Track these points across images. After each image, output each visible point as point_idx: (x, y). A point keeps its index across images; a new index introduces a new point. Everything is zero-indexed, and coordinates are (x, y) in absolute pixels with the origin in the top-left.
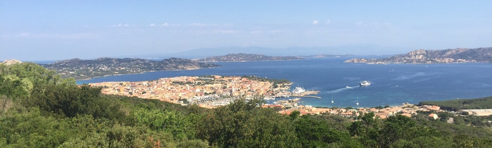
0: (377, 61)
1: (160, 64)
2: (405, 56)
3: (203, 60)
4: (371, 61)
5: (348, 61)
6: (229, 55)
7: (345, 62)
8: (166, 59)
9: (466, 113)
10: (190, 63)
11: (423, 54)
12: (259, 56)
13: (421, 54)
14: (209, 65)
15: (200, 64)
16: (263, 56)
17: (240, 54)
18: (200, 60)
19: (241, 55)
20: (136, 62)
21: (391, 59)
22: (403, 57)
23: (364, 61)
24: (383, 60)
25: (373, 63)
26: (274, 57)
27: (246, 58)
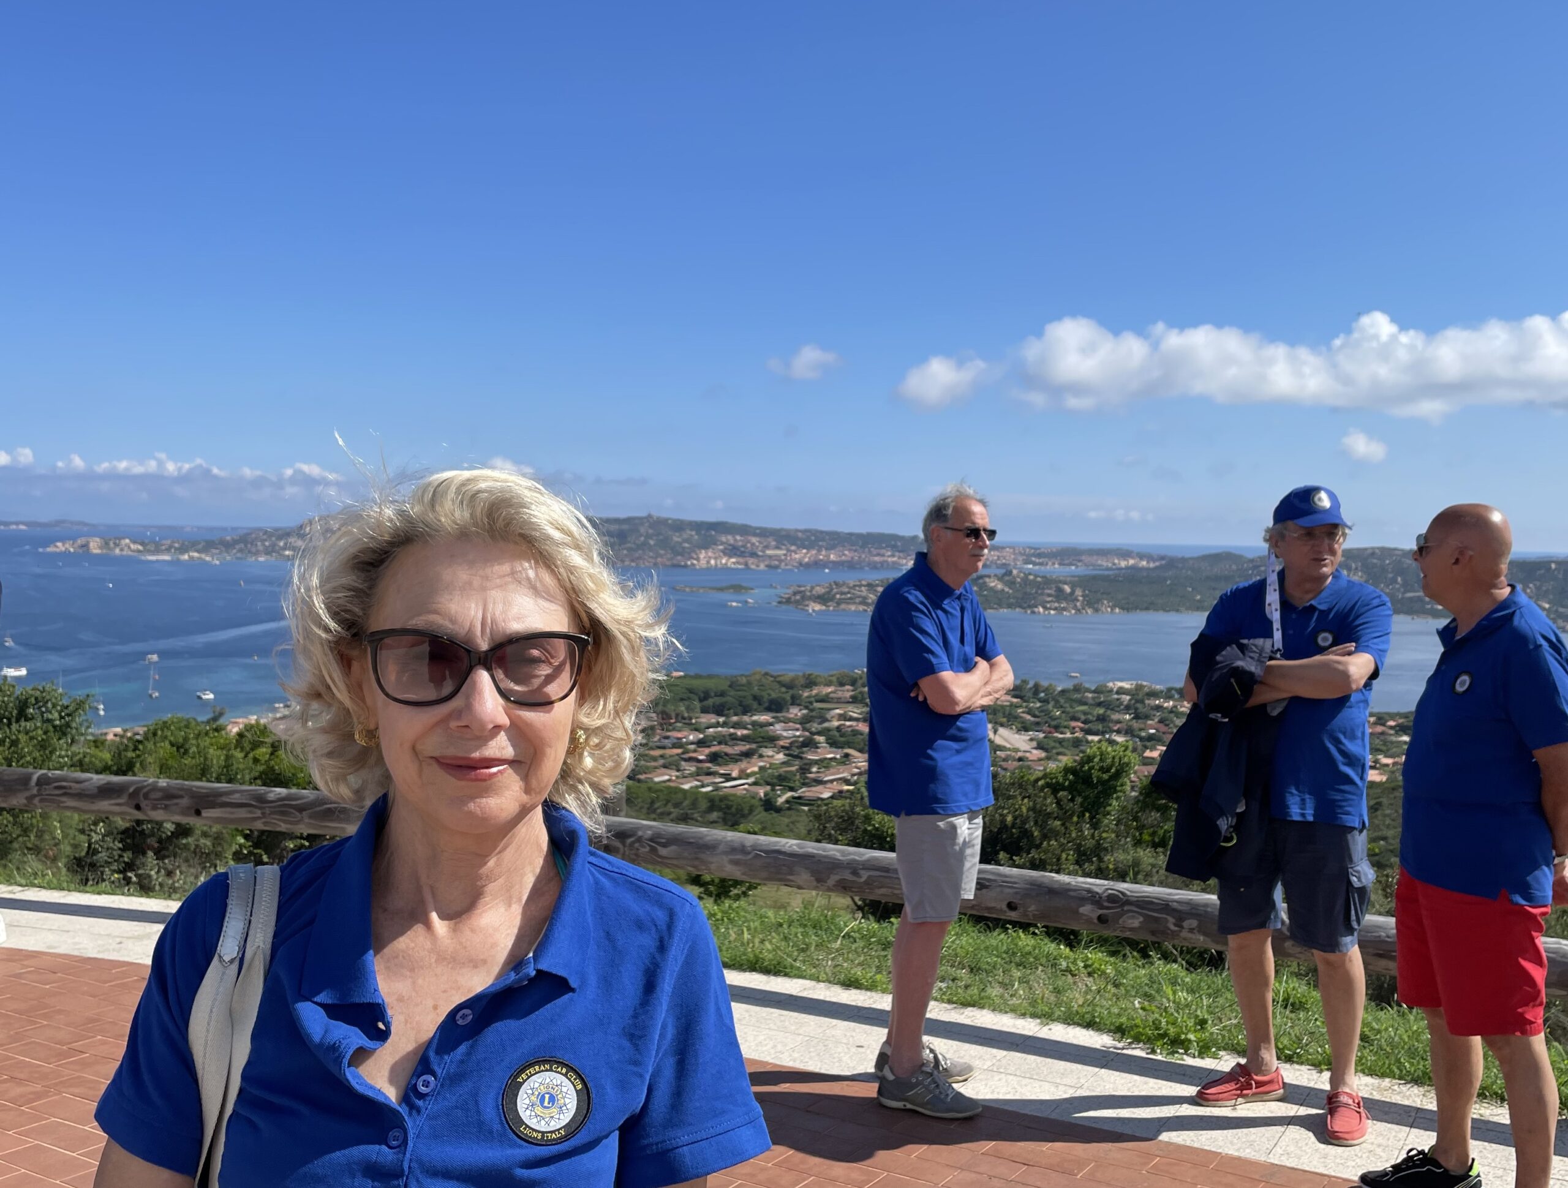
0: (183, 550)
2: (286, 535)
4: (157, 551)
5: (60, 547)
7: (50, 549)
21: (235, 542)
22: (280, 538)
23: (128, 547)
24: (208, 546)
25: (167, 558)
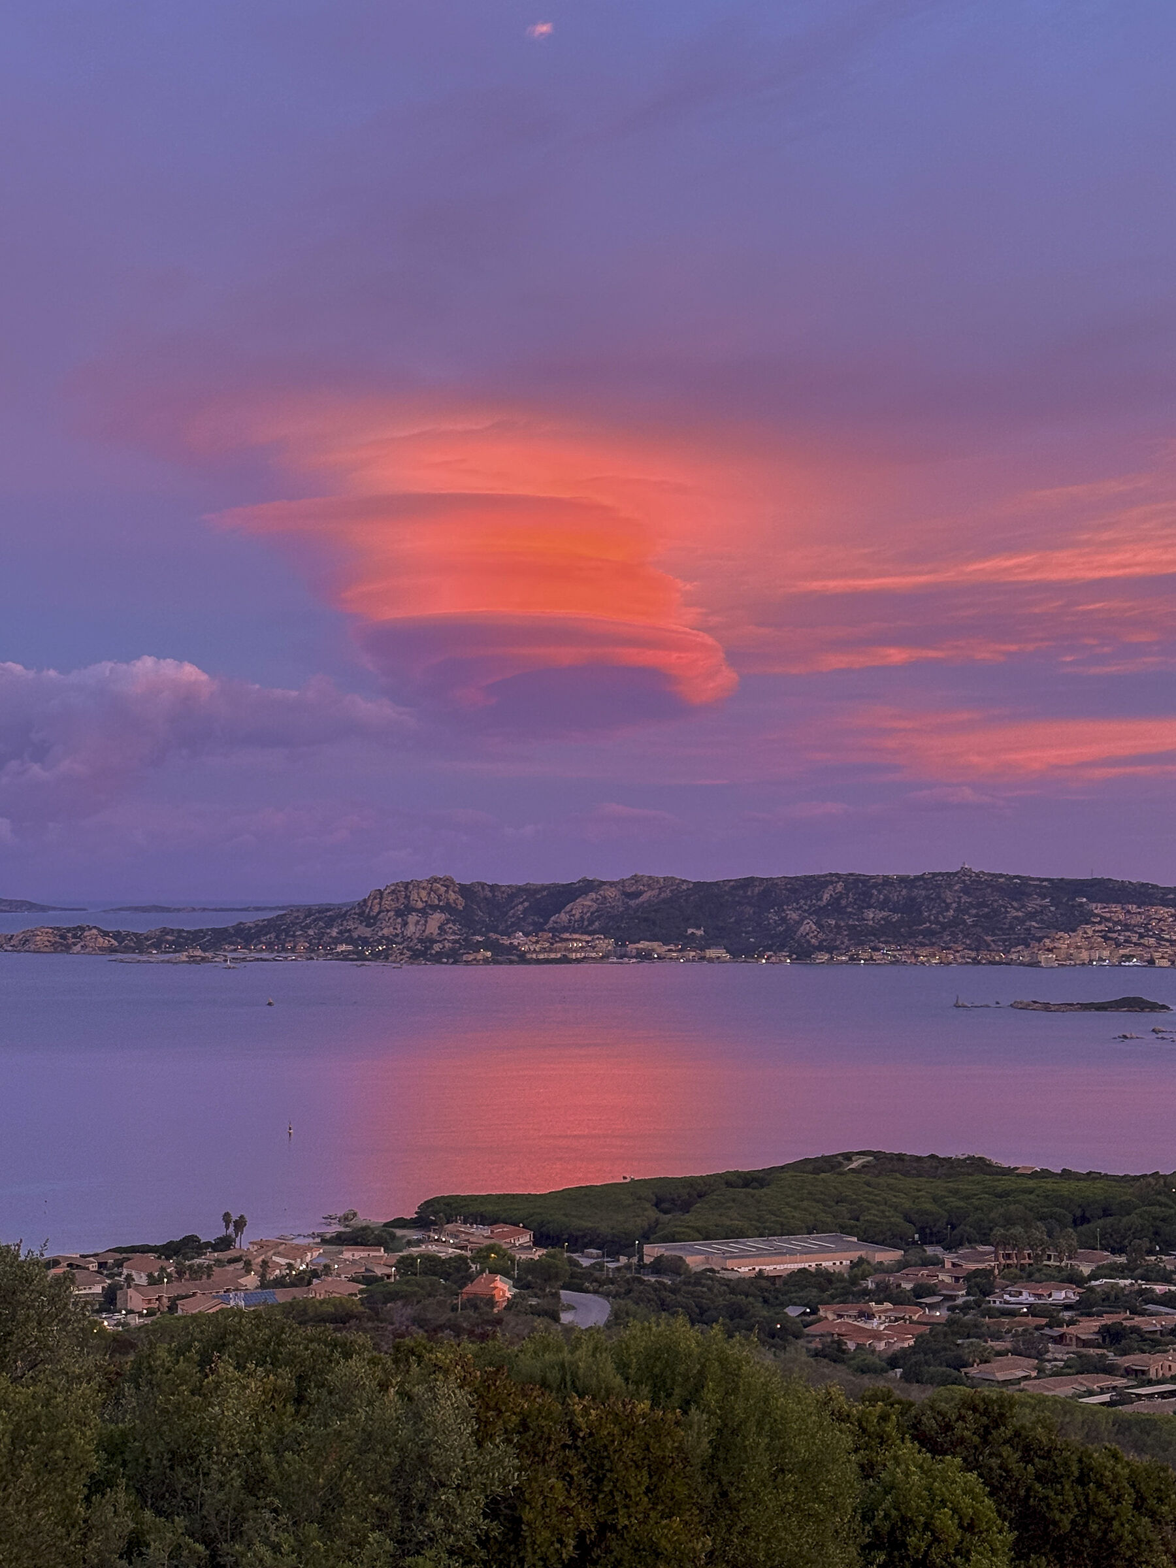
2: (344, 916)
9: (674, 1266)
11: (448, 908)
13: (435, 908)
22: (333, 922)
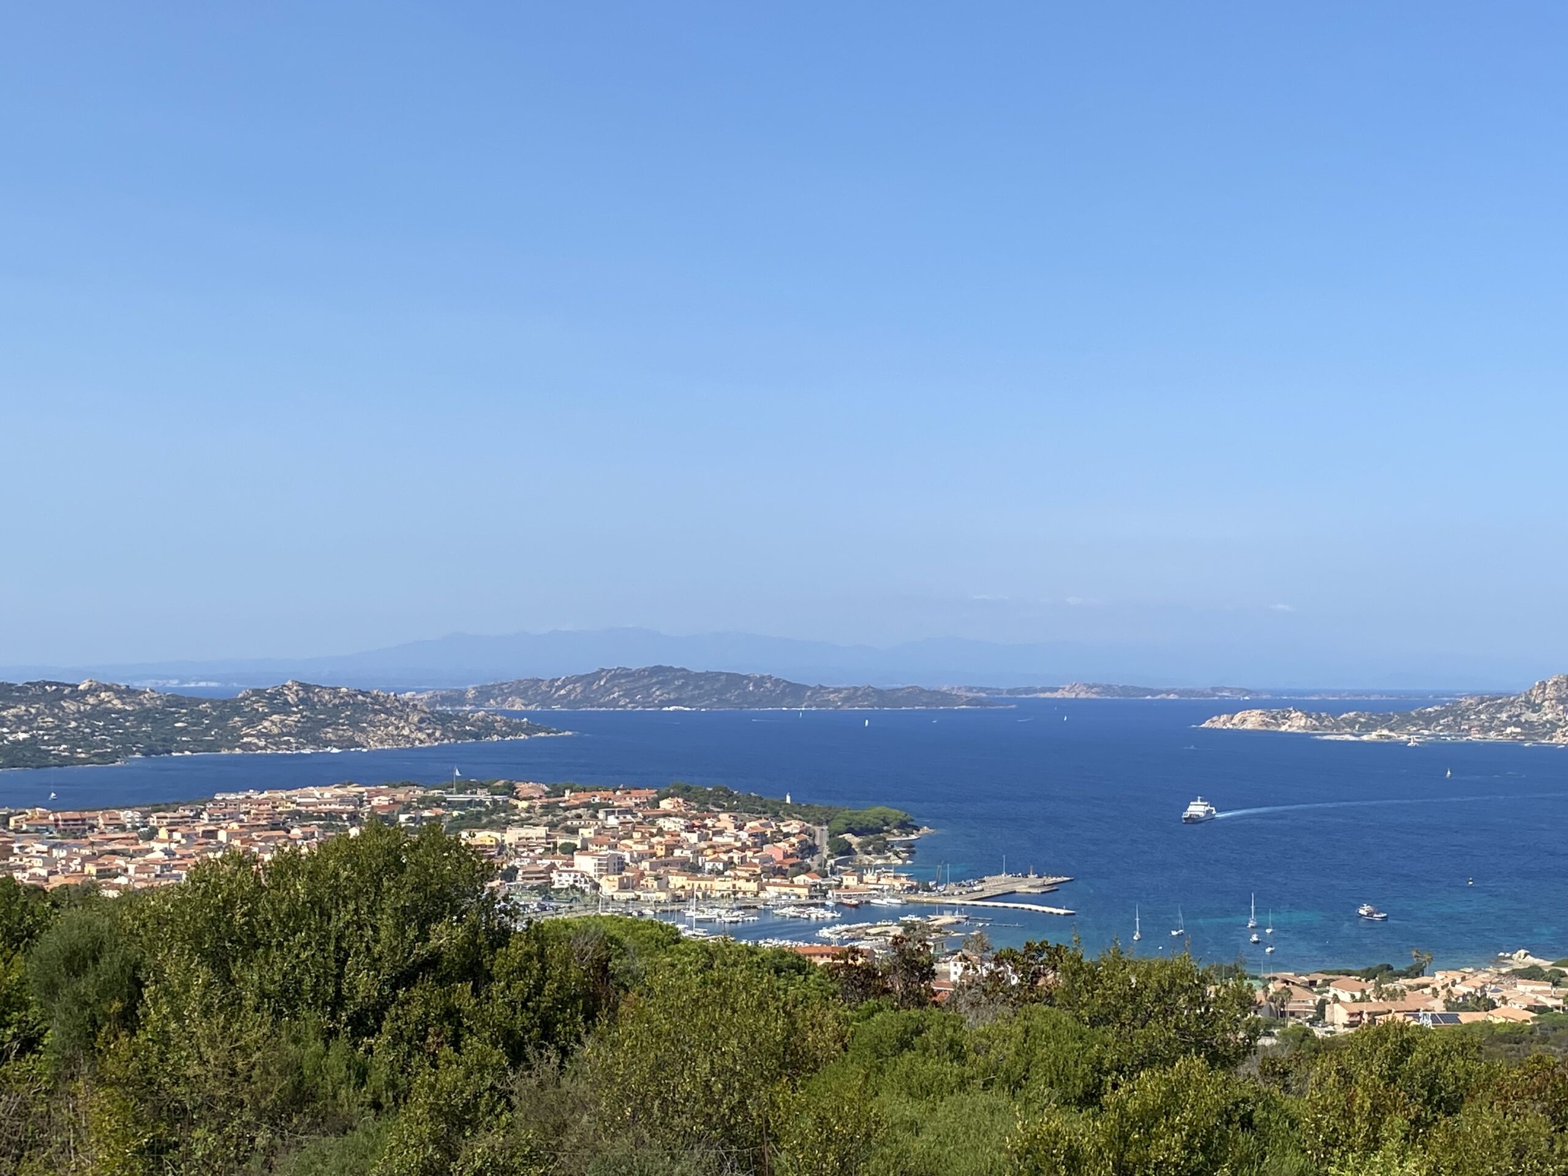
1: (223, 718)
2: (1512, 703)
3: (459, 698)
5: (1218, 723)
6: (597, 676)
7: (1207, 724)
8: (257, 692)
10: (388, 712)
12: (760, 682)
14: (488, 728)
15: (443, 720)
16: (777, 682)
17: (658, 670)
18: (444, 700)
19: (661, 674)
20: (92, 700)
24: (1403, 720)
25: (1349, 737)
26: (837, 691)
27: (689, 691)
